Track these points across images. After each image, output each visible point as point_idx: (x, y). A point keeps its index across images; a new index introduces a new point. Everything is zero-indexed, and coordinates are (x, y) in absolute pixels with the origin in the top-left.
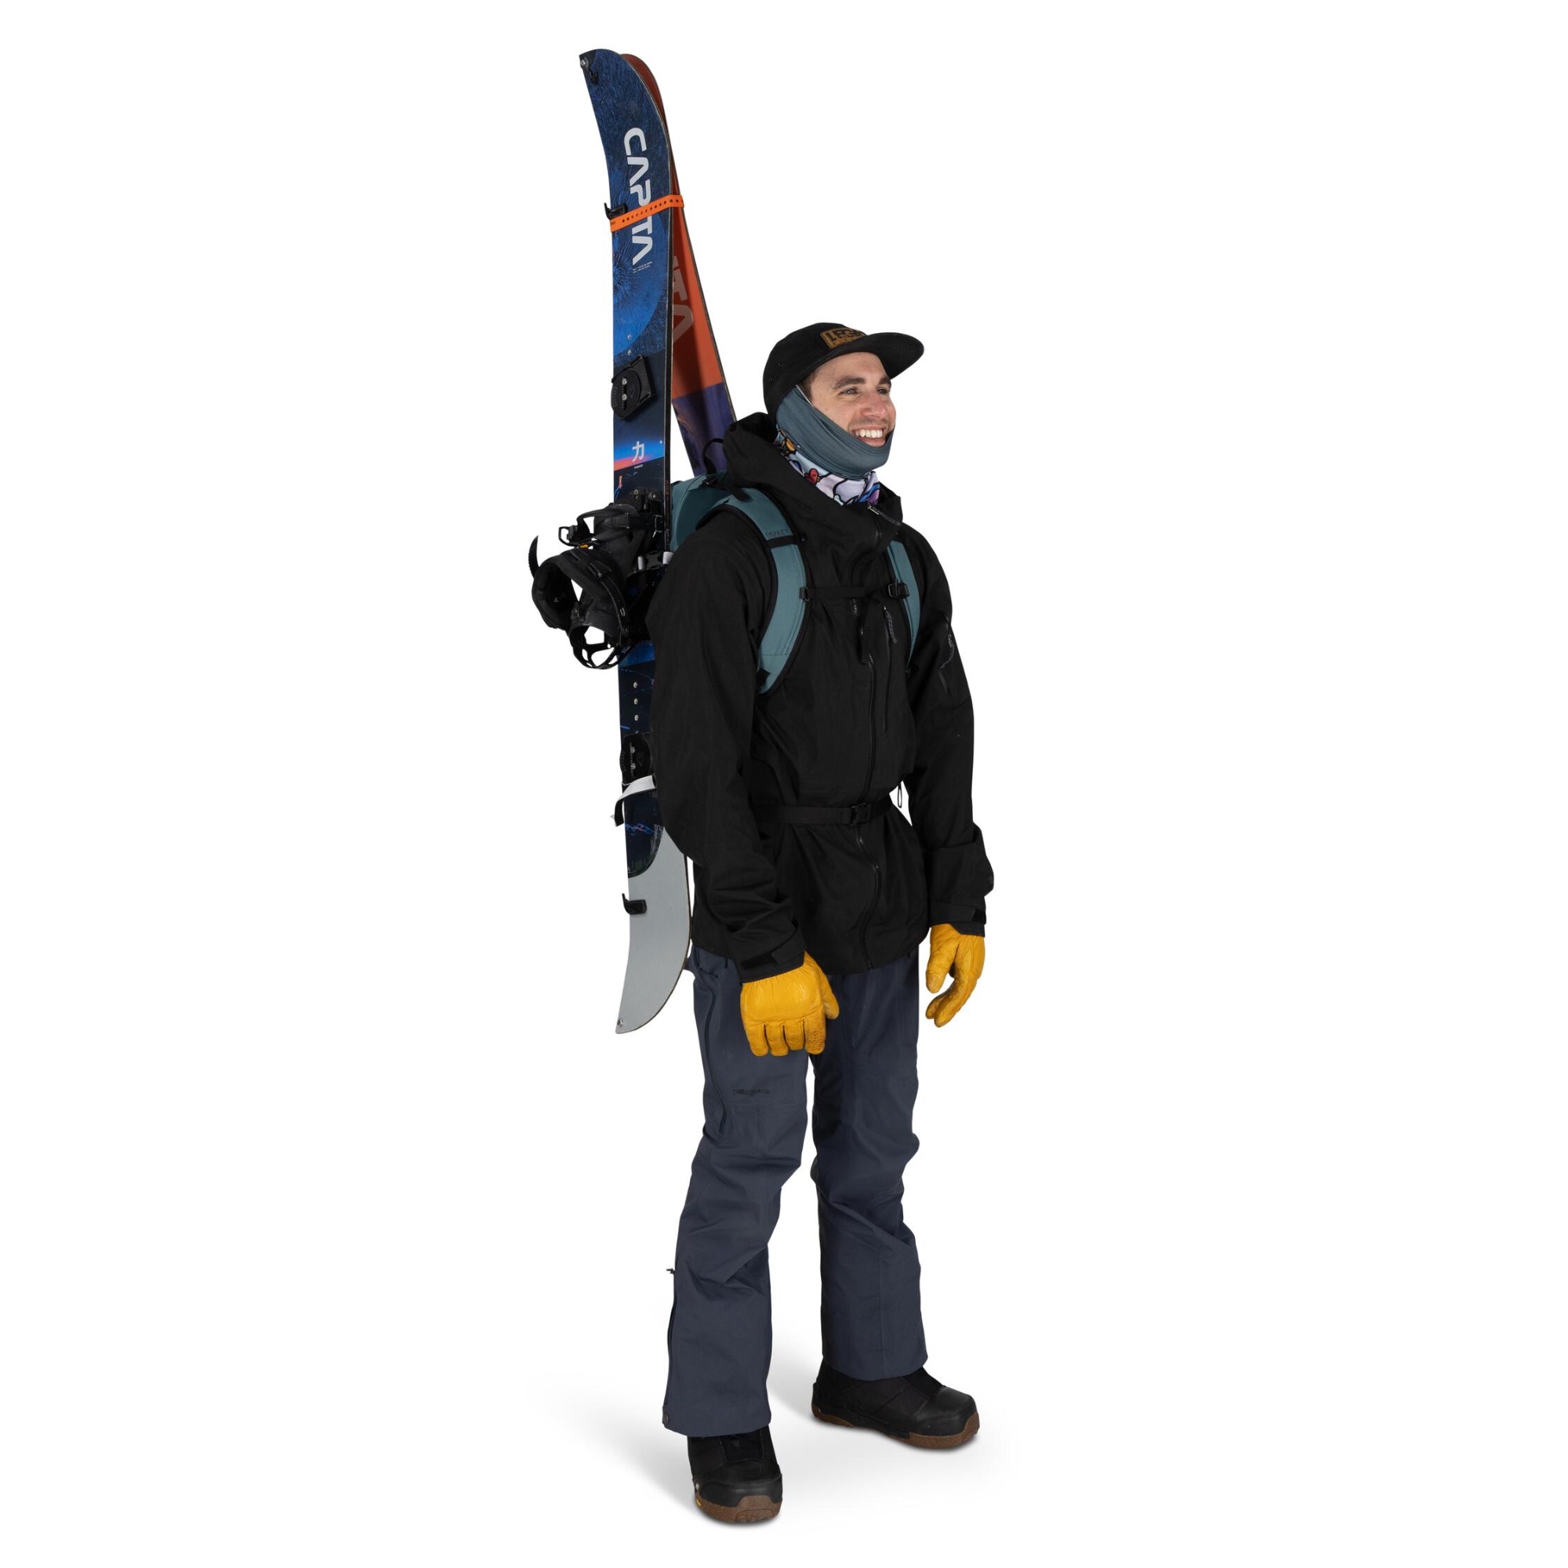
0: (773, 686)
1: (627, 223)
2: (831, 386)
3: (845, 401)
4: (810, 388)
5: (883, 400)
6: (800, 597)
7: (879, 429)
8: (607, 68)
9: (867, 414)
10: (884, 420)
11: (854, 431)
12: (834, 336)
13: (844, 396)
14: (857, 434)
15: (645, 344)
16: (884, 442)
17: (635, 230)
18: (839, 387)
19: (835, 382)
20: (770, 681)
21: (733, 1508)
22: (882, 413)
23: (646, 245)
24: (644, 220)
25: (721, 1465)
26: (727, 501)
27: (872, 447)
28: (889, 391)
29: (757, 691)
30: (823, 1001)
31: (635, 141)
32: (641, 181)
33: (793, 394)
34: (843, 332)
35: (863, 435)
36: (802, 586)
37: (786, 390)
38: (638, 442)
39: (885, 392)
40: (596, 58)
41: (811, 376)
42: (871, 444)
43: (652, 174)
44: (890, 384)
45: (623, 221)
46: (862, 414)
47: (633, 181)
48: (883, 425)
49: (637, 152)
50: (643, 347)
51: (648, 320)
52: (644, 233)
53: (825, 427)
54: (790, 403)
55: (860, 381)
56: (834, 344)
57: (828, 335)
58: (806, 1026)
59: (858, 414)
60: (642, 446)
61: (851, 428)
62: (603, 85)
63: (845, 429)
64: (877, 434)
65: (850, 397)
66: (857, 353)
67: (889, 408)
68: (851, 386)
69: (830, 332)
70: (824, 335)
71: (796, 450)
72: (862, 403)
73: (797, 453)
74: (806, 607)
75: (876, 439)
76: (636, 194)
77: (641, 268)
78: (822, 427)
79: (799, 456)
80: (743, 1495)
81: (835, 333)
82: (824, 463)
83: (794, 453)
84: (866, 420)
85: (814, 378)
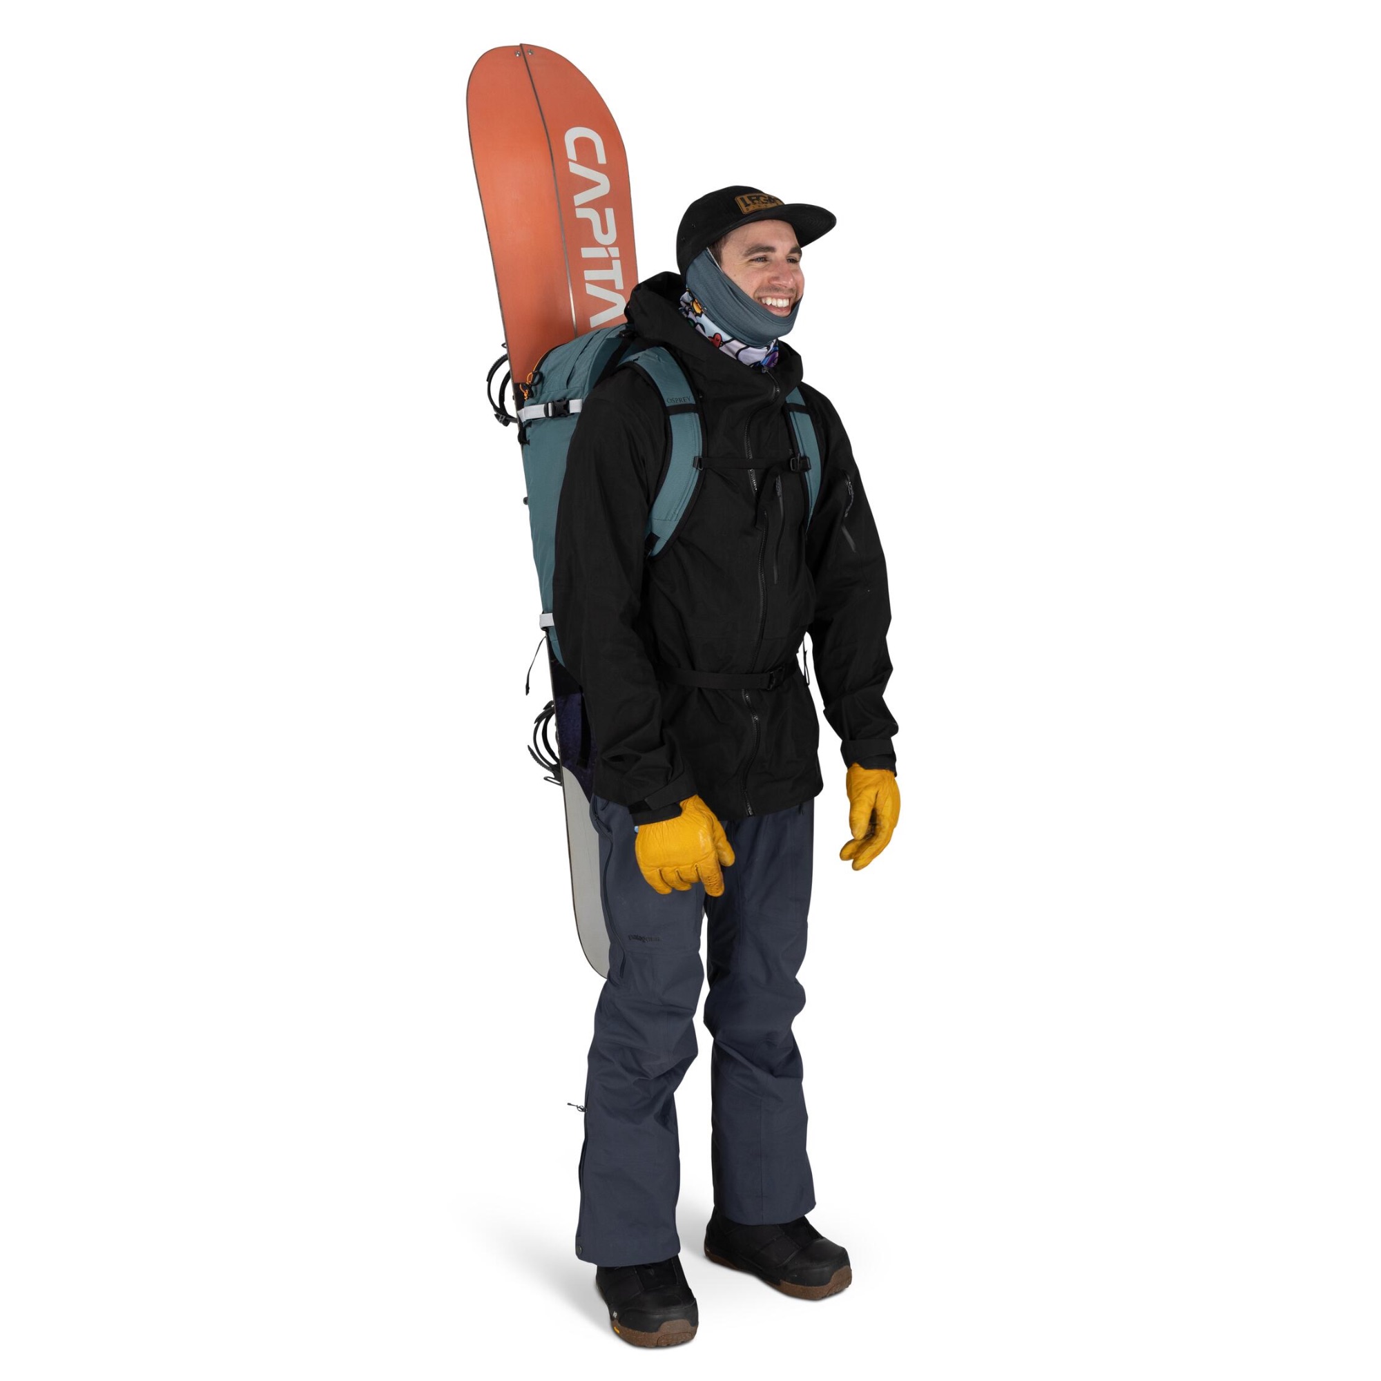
0: (660, 552)
2: (741, 253)
3: (755, 268)
4: (721, 252)
5: (792, 269)
6: (694, 466)
7: (786, 298)
9: (775, 283)
10: (792, 290)
11: (760, 298)
12: (748, 202)
13: (754, 263)
14: (763, 301)
16: (789, 312)
18: (749, 254)
19: (747, 249)
20: (659, 547)
21: (654, 1333)
22: (790, 283)
25: (638, 1294)
26: (637, 359)
27: (776, 316)
28: (799, 261)
29: (646, 554)
30: (717, 848)
33: (703, 257)
34: (758, 198)
35: (769, 303)
36: (697, 455)
37: (697, 253)
39: (795, 261)
41: (723, 240)
42: (775, 312)
44: (800, 253)
46: (769, 282)
48: (790, 294)
53: (731, 293)
54: (699, 263)
55: (771, 249)
56: (748, 209)
57: (742, 199)
58: (699, 872)
59: (766, 281)
61: (756, 295)
63: (751, 296)
64: (783, 303)
65: (759, 265)
66: (770, 221)
67: (797, 277)
68: (760, 254)
69: (745, 197)
70: (738, 199)
71: (702, 313)
72: (771, 271)
73: (703, 316)
74: (700, 476)
75: (781, 309)
78: (729, 292)
79: (704, 320)
80: (661, 1321)
81: (750, 198)
82: (729, 328)
83: (700, 315)
84: (774, 289)
85: (725, 243)
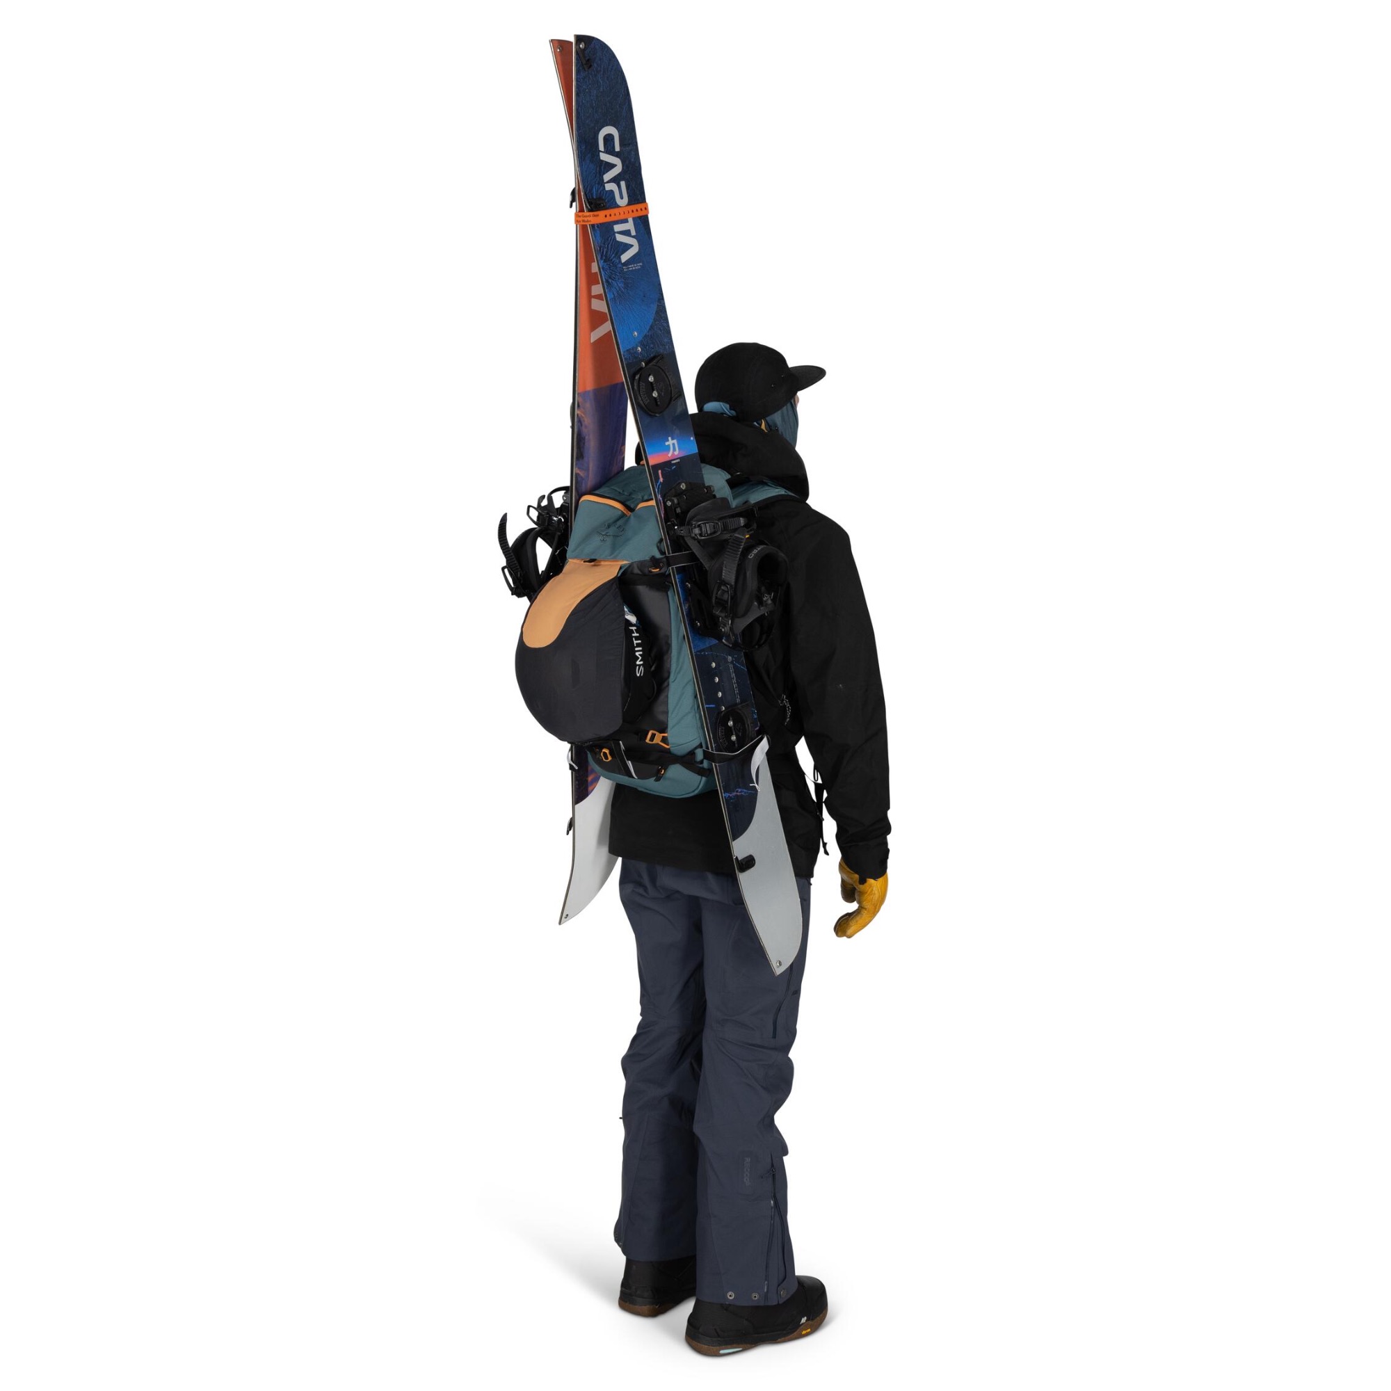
1: (608, 219)
8: (600, 59)
15: (653, 343)
17: (617, 228)
23: (632, 246)
24: (625, 221)
31: (609, 139)
32: (616, 180)
38: (670, 438)
40: (592, 45)
43: (627, 177)
45: (606, 216)
47: (607, 177)
49: (610, 150)
50: (652, 346)
51: (651, 321)
52: (627, 233)
60: (675, 441)
62: (591, 74)
76: (612, 192)
77: (632, 267)
